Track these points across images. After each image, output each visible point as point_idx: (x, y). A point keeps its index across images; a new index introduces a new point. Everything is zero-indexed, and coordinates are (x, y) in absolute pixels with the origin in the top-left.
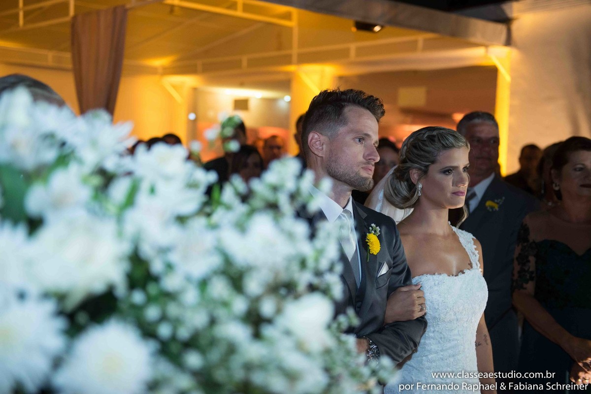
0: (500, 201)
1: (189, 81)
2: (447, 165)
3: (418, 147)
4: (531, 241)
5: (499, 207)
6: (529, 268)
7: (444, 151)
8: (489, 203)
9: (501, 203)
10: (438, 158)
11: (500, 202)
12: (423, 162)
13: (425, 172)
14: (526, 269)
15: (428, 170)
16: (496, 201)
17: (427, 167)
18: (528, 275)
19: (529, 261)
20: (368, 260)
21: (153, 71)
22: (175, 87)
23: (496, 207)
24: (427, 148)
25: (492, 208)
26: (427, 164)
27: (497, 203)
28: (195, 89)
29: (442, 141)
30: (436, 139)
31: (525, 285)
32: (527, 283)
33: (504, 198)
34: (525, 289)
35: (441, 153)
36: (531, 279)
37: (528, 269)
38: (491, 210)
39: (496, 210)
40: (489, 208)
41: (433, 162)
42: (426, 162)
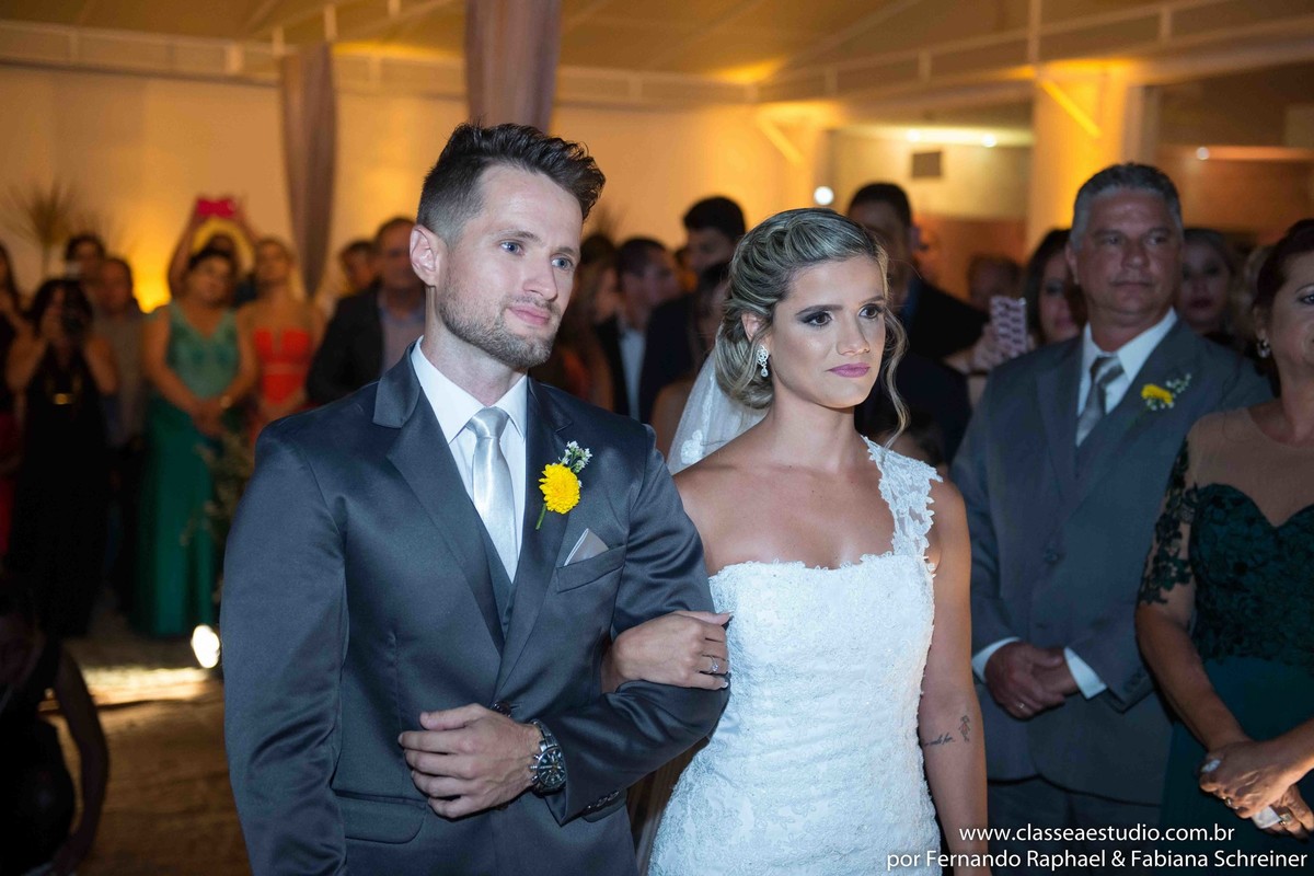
0: (1181, 385)
1: (816, 115)
2: (811, 305)
3: (750, 260)
4: (1189, 485)
5: (1174, 400)
6: (1179, 550)
7: (803, 270)
8: (1149, 391)
9: (1179, 391)
10: (790, 286)
11: (1179, 386)
12: (761, 296)
13: (769, 321)
14: (1171, 554)
15: (773, 314)
16: (1169, 384)
17: (770, 307)
18: (1175, 569)
19: (1179, 536)
20: (538, 527)
21: (734, 96)
22: (785, 130)
23: (1169, 400)
24: (768, 264)
25: (1158, 401)
26: (770, 300)
27: (1171, 390)
28: (831, 134)
29: (798, 247)
30: (787, 240)
31: (1164, 594)
32: (1169, 588)
33: (1188, 377)
34: (1164, 602)
35: (796, 275)
36: (1183, 579)
37: (1177, 554)
38: (1154, 408)
39: (1167, 406)
40: (1149, 403)
41: (781, 296)
42: (767, 296)
